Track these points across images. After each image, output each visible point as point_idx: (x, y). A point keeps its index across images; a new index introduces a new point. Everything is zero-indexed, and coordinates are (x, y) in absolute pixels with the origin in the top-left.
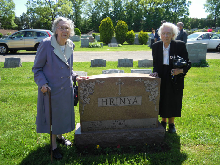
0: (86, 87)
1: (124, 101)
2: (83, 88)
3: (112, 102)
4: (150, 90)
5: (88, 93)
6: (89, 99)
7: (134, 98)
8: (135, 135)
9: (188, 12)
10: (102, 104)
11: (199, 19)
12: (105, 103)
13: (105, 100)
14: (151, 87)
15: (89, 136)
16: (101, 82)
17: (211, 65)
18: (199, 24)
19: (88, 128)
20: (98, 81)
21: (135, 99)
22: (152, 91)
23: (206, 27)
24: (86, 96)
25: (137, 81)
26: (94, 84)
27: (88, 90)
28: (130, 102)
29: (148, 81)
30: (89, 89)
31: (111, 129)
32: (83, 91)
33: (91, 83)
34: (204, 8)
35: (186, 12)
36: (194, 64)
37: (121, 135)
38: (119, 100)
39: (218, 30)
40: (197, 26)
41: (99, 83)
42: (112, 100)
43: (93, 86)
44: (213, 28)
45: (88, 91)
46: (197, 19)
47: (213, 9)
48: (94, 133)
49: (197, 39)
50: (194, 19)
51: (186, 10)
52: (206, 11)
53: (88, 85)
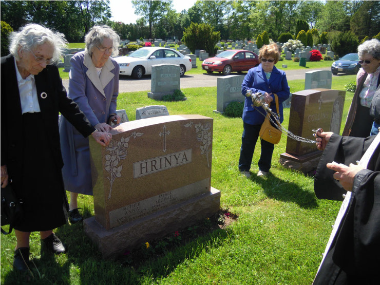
0: (115, 148)
1: (170, 161)
2: (110, 150)
3: (154, 166)
4: (202, 138)
5: (118, 157)
6: (120, 169)
7: (183, 153)
8: (188, 210)
9: (108, 11)
10: (140, 173)
11: (127, 25)
12: (144, 170)
13: (144, 165)
14: (203, 134)
15: (126, 232)
16: (139, 134)
17: (188, 97)
18: (128, 34)
19: (118, 221)
20: (135, 133)
21: (185, 154)
22: (204, 138)
23: (141, 38)
24: (116, 163)
25: (187, 125)
26: (128, 139)
27: (118, 153)
28: (178, 160)
29: (200, 125)
30: (119, 151)
31: (153, 211)
32: (111, 156)
33: (123, 139)
34: (133, 7)
35: (105, 12)
36: (166, 97)
37: (170, 216)
38: (163, 160)
39: (159, 43)
40: (126, 37)
41: (135, 137)
42: (154, 163)
43: (127, 144)
44: (152, 41)
45: (118, 155)
46: (123, 24)
47: (145, 9)
48: (132, 226)
49: (149, 58)
50: (119, 25)
51: (105, 8)
52: (136, 13)
53: (119, 144)
